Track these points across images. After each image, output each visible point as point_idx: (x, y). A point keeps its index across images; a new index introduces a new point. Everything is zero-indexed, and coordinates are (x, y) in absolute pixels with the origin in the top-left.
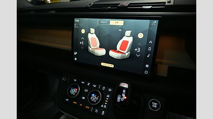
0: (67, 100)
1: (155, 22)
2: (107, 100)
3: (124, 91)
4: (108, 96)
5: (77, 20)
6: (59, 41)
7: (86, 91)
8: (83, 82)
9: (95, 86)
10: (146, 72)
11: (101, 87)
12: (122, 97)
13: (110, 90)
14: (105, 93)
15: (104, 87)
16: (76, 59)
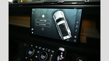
0: (26, 58)
1: (80, 10)
2: (51, 58)
3: (62, 53)
4: (52, 55)
5: (33, 10)
6: (24, 23)
7: (38, 52)
8: (36, 47)
9: (44, 49)
10: (75, 41)
11: (48, 50)
12: (60, 57)
13: (53, 52)
14: (49, 53)
15: (49, 50)
16: (32, 33)
